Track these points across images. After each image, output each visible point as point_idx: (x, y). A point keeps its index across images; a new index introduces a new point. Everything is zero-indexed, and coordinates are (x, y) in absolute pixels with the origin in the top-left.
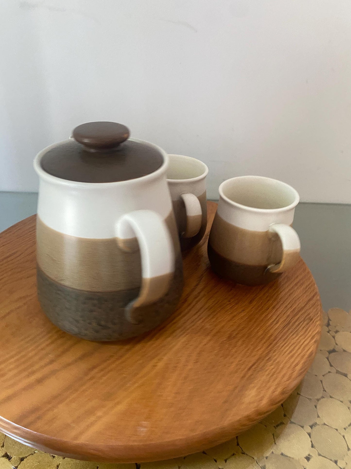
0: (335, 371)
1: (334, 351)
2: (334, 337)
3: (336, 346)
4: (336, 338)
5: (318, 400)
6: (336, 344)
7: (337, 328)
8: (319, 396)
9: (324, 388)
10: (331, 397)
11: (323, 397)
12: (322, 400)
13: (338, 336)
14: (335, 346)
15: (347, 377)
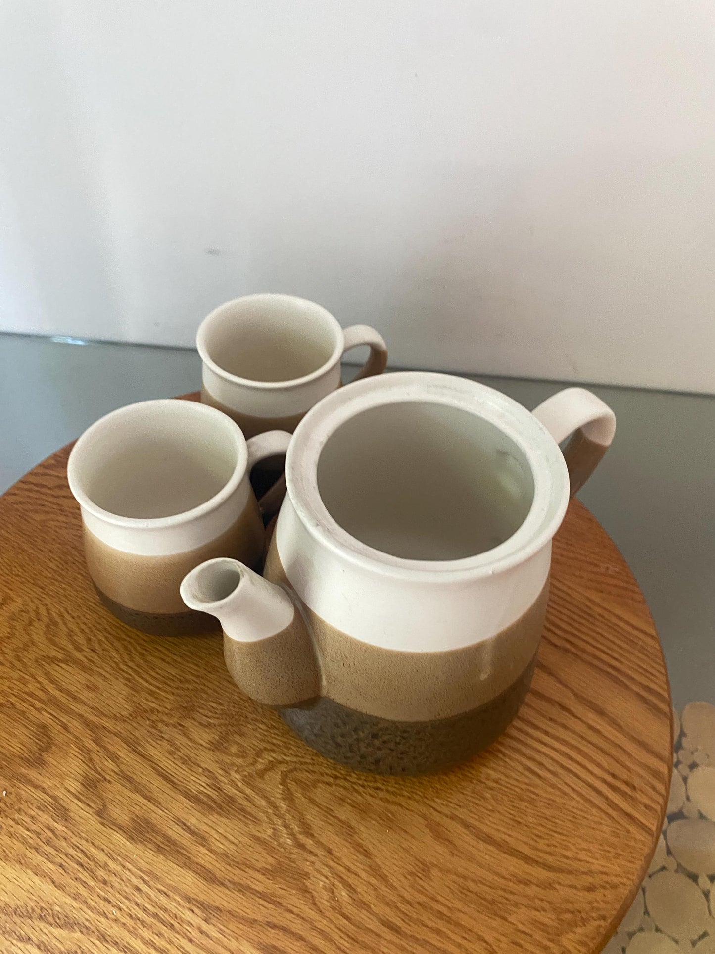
0: (675, 866)
1: (678, 816)
2: (685, 779)
3: (687, 803)
4: (689, 781)
5: (631, 935)
6: (688, 798)
7: (697, 758)
8: (633, 927)
9: (646, 907)
10: (657, 930)
11: (641, 930)
12: (639, 935)
13: (696, 777)
14: (684, 803)
15: (697, 884)
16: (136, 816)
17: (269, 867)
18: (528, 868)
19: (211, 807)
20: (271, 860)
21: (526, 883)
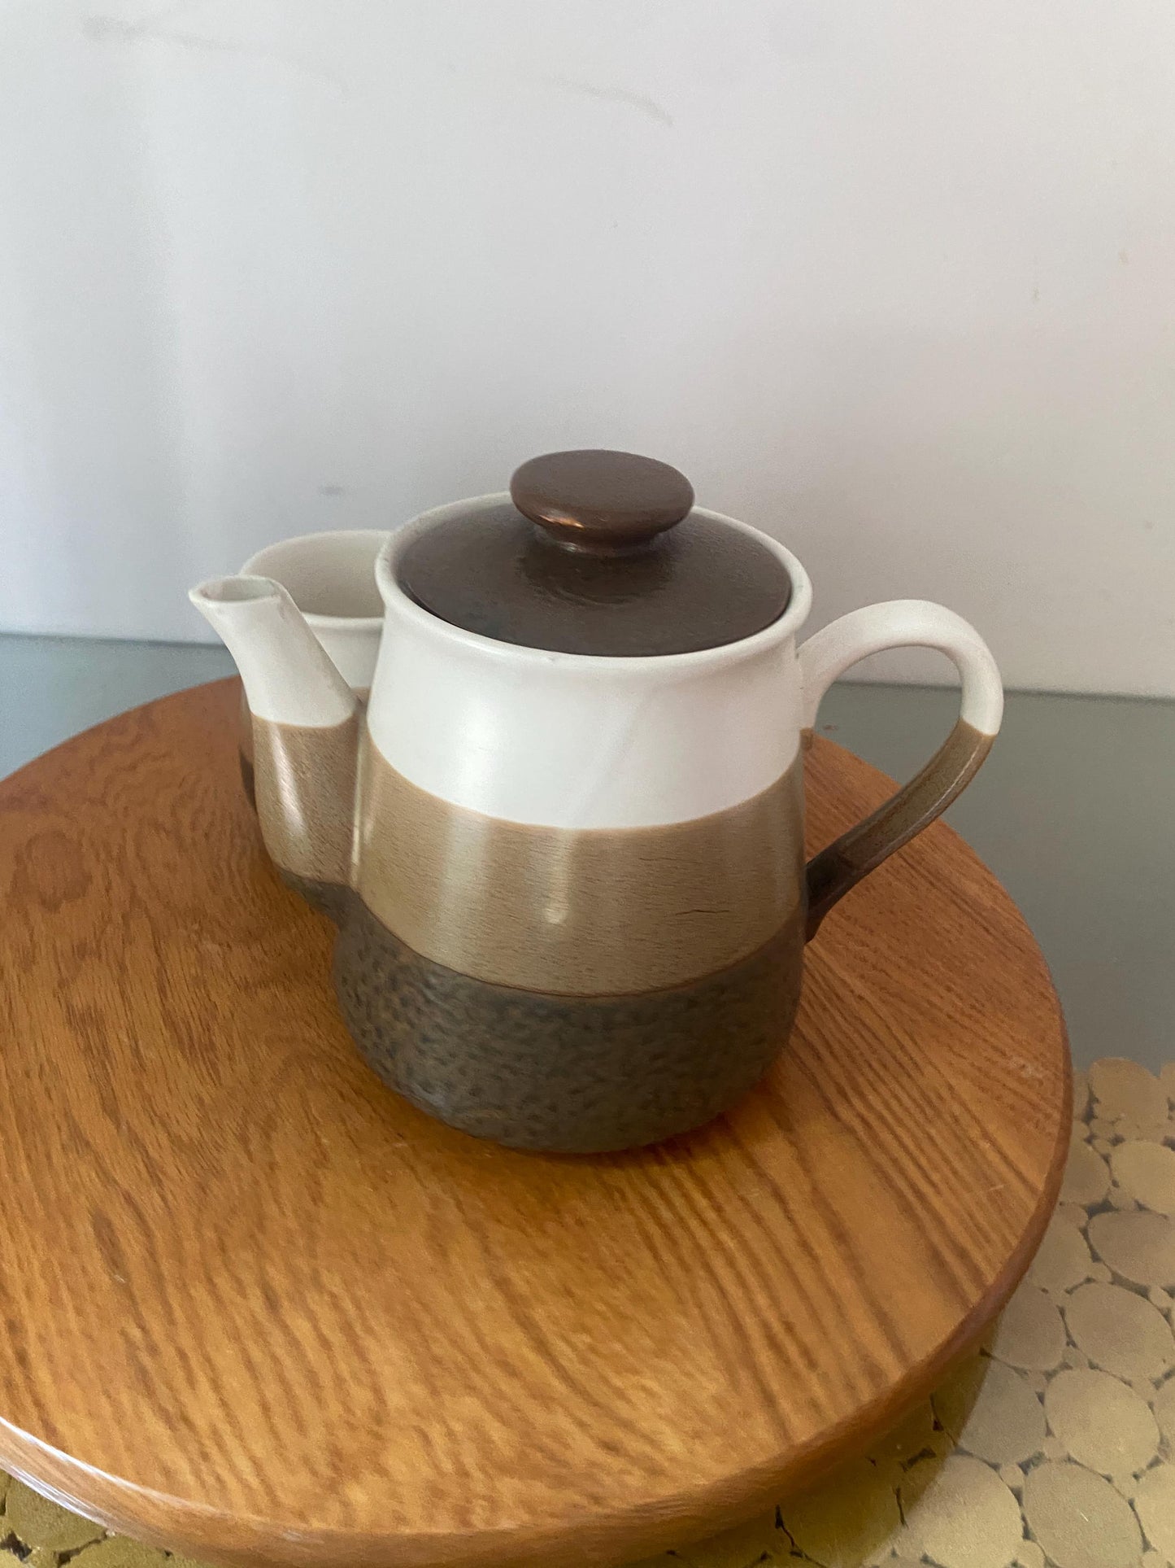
0: (1108, 1276)
1: (1105, 1207)
2: (1107, 1158)
3: (1115, 1190)
4: (1114, 1161)
5: (1050, 1376)
6: (1115, 1184)
7: (1120, 1129)
8: (1051, 1363)
9: (1069, 1336)
10: (1093, 1366)
11: (1066, 1367)
12: (1061, 1375)
13: (1120, 1156)
14: (1110, 1191)
15: (1148, 1299)
16: (95, 1006)
17: (185, 1139)
18: (532, 1356)
19: (180, 1041)
20: (195, 1133)
21: (512, 1372)
